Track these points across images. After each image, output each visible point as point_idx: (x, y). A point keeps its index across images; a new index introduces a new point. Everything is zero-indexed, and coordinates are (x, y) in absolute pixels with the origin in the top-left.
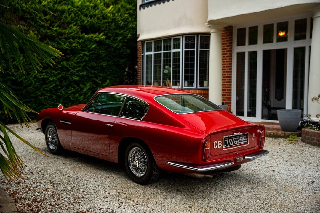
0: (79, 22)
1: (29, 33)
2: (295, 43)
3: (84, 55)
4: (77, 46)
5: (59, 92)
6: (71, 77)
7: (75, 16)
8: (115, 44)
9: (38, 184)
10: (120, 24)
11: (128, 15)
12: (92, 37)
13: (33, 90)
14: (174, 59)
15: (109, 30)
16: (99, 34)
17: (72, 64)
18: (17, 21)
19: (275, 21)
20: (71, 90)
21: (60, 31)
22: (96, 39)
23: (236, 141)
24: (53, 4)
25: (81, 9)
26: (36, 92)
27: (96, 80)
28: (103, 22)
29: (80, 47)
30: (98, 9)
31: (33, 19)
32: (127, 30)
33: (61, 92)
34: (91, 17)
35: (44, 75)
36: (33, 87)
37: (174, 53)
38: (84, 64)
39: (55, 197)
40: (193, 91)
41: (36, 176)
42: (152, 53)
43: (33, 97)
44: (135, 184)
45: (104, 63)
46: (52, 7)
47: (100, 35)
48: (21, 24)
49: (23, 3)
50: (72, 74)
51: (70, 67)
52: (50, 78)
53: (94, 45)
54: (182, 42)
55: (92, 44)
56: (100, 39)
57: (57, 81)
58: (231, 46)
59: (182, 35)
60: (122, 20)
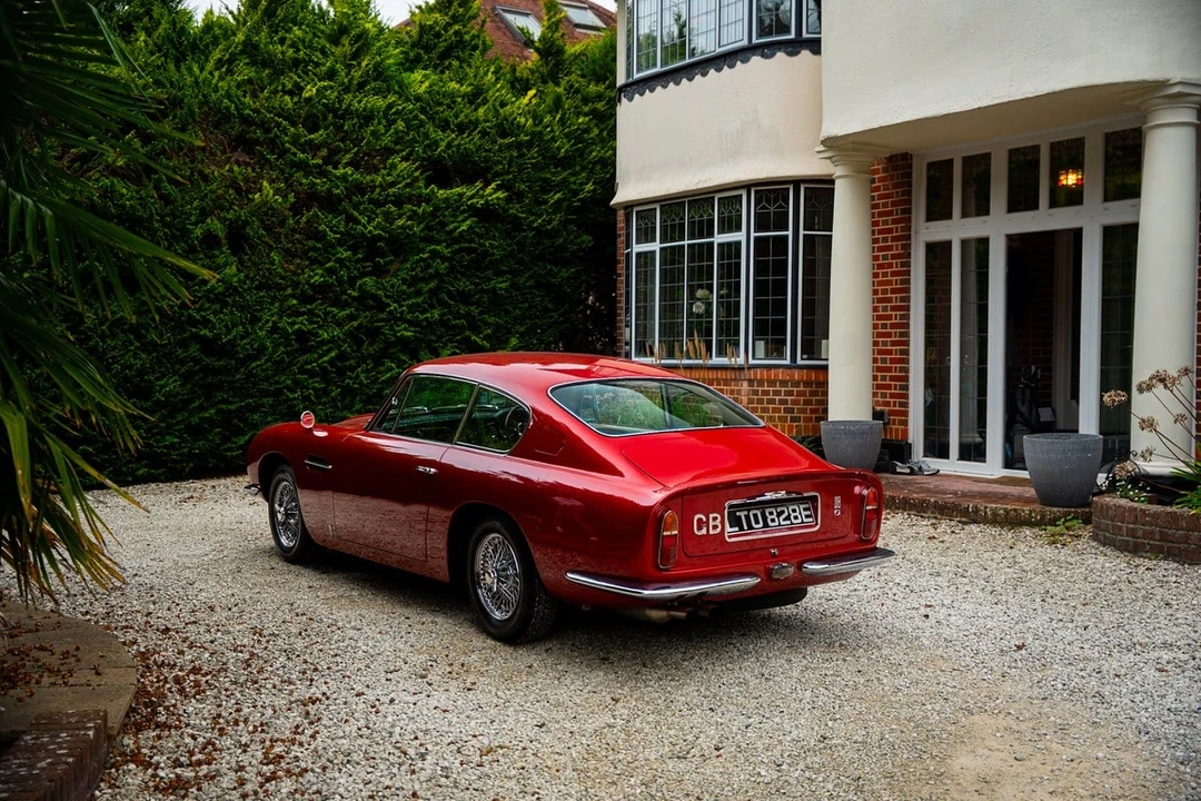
0: (419, 149)
1: (260, 190)
2: (1107, 209)
3: (434, 254)
4: (411, 228)
5: (350, 378)
6: (391, 329)
7: (409, 127)
8: (540, 216)
9: (219, 634)
10: (559, 149)
11: (587, 119)
12: (461, 195)
13: (267, 369)
14: (721, 266)
15: (520, 172)
16: (487, 184)
17: (393, 286)
18: (224, 153)
19: (1043, 138)
20: (391, 369)
21: (357, 179)
22: (474, 201)
23: (774, 516)
24: (339, 92)
25: (429, 105)
26: (277, 378)
27: (473, 337)
28: (500, 145)
29: (421, 231)
30: (485, 102)
31: (273, 145)
32: (583, 169)
33: (358, 377)
34: (461, 128)
35: (302, 323)
36: (267, 361)
37: (721, 245)
38: (432, 285)
39: (254, 666)
40: (781, 374)
41: (220, 615)
42: (656, 246)
43: (267, 394)
44: (490, 642)
45: (501, 279)
46: (334, 103)
47: (488, 190)
48: (237, 162)
49: (245, 96)
50: (395, 319)
51: (387, 296)
52: (320, 332)
53: (468, 222)
54: (747, 210)
55: (460, 218)
56: (487, 201)
57: (344, 341)
58: (906, 220)
59: (748, 186)
60: (567, 136)
